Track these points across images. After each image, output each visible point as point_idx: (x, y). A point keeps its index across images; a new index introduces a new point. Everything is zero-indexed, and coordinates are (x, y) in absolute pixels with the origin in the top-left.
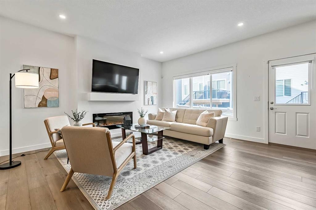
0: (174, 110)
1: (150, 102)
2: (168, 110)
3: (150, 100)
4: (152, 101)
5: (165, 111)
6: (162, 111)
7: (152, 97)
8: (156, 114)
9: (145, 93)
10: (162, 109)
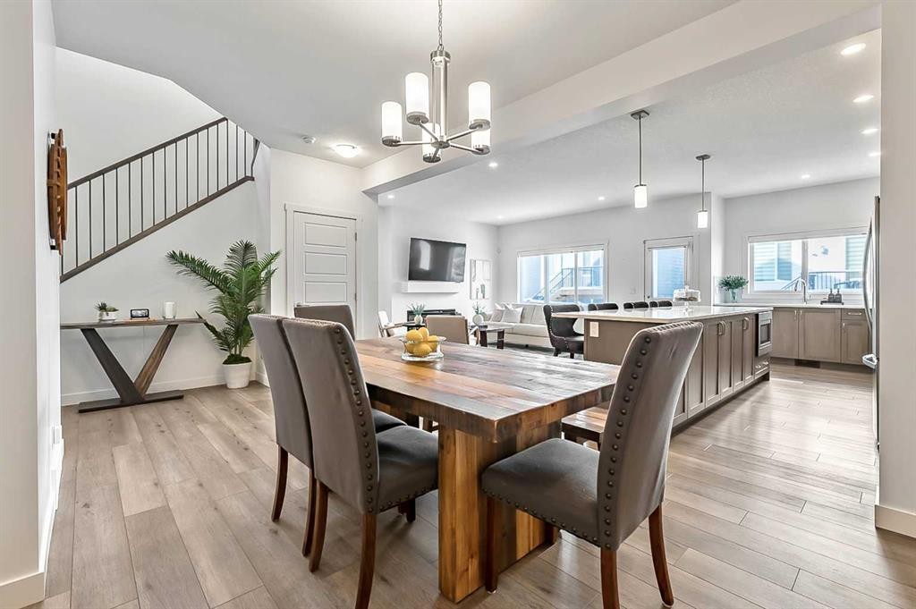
0: (518, 306)
1: (480, 295)
2: (510, 307)
3: (480, 290)
4: (483, 292)
5: (506, 307)
6: (500, 308)
7: (483, 286)
8: (491, 313)
9: (472, 279)
10: (500, 305)
